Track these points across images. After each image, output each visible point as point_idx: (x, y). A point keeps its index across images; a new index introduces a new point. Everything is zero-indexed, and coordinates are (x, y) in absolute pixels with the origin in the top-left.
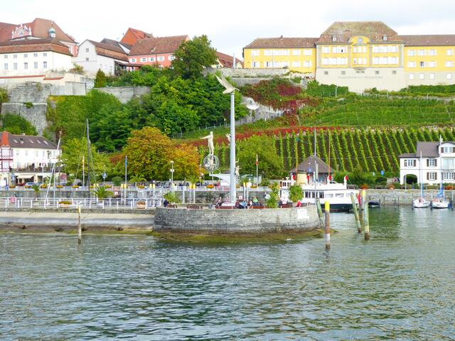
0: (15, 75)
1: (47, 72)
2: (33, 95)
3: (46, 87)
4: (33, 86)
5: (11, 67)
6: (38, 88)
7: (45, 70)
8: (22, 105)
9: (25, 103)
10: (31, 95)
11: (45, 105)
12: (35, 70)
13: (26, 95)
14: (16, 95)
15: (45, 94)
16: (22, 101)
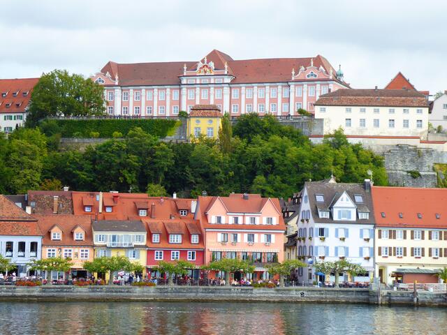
0: (376, 134)
1: (422, 133)
2: (412, 161)
3: (427, 152)
4: (410, 151)
5: (370, 123)
6: (417, 153)
7: (420, 130)
8: (405, 173)
9: (408, 172)
10: (409, 162)
11: (434, 175)
12: (406, 129)
13: (404, 162)
14: (391, 161)
15: (429, 162)
16: (400, 168)
